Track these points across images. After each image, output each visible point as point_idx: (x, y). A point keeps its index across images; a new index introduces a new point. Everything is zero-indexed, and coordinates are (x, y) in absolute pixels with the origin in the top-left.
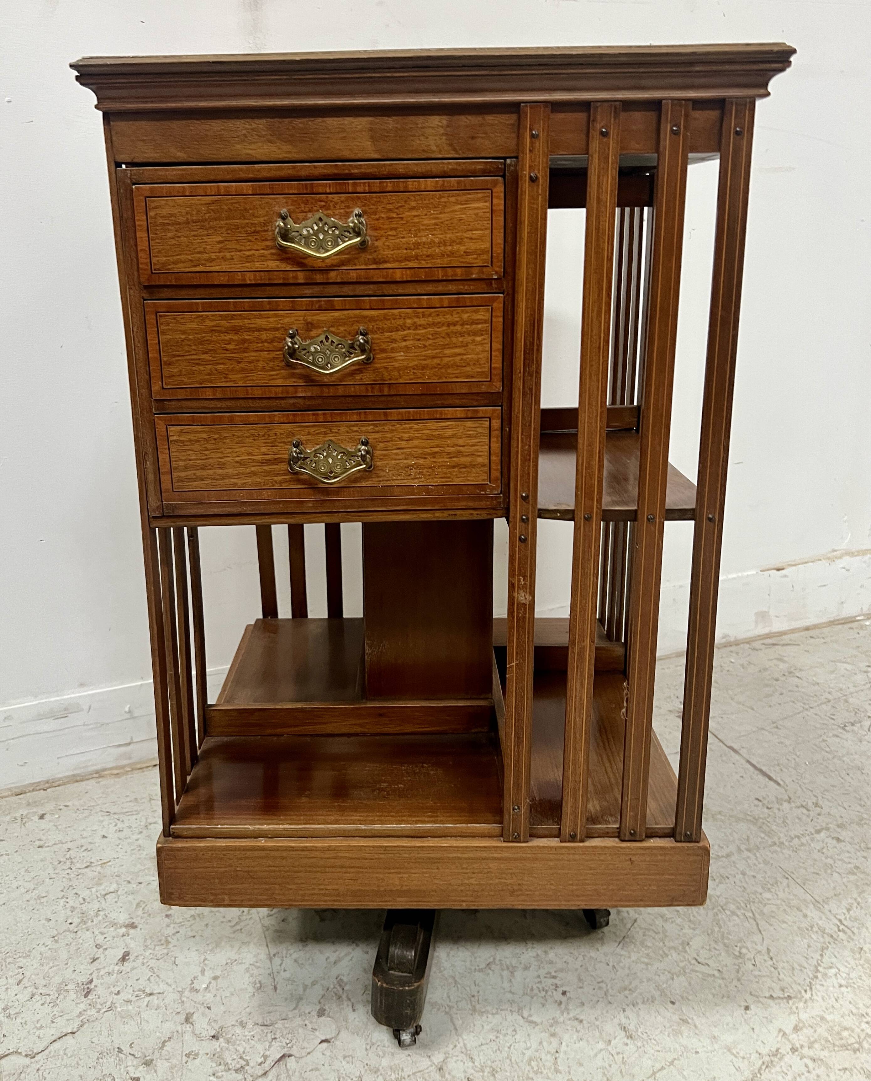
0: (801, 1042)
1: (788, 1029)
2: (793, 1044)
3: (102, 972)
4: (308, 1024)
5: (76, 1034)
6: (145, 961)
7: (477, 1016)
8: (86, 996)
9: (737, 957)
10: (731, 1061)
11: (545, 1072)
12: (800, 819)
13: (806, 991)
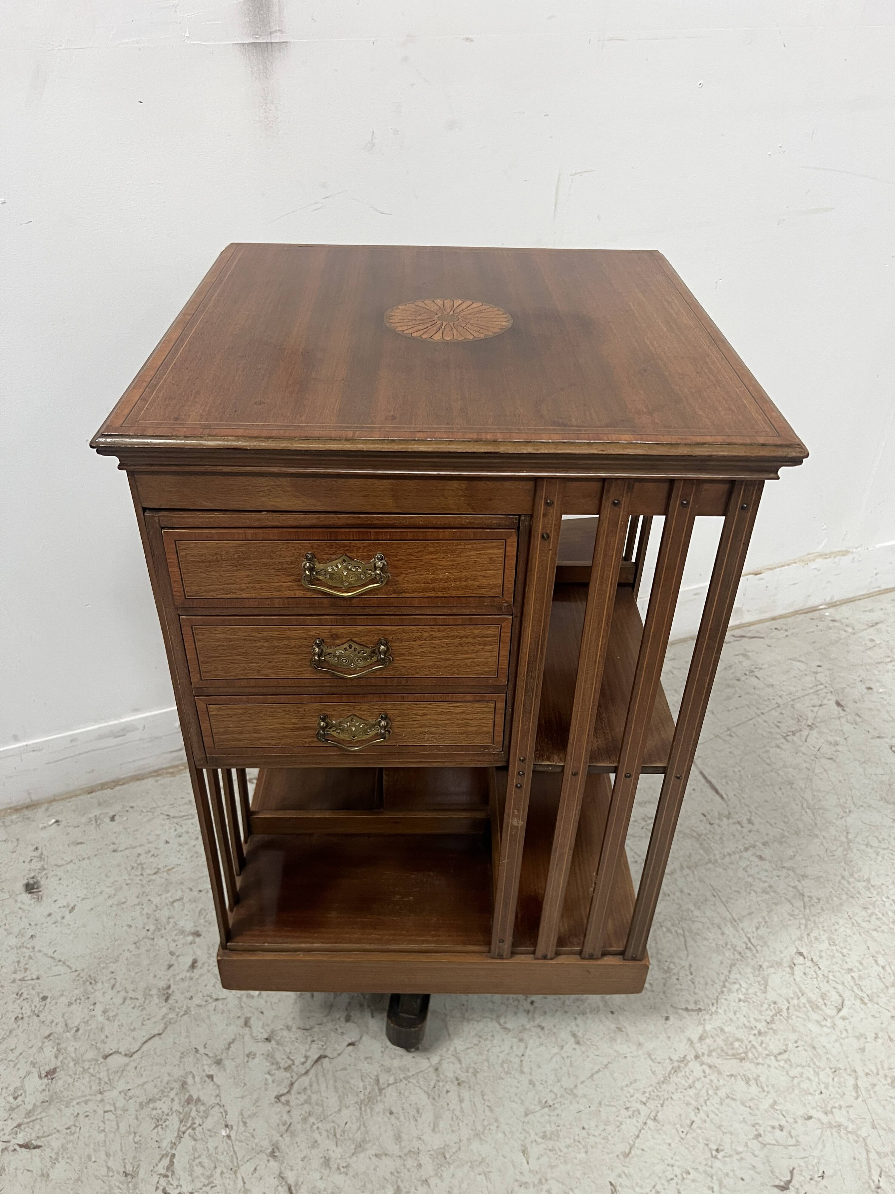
0: (703, 1051)
1: (695, 1038)
2: (697, 1052)
3: (178, 978)
4: (338, 1028)
5: (162, 1036)
6: (210, 968)
7: (465, 1023)
8: (167, 1000)
9: (666, 972)
10: (650, 1066)
11: (513, 1072)
12: (734, 835)
13: (713, 1004)
